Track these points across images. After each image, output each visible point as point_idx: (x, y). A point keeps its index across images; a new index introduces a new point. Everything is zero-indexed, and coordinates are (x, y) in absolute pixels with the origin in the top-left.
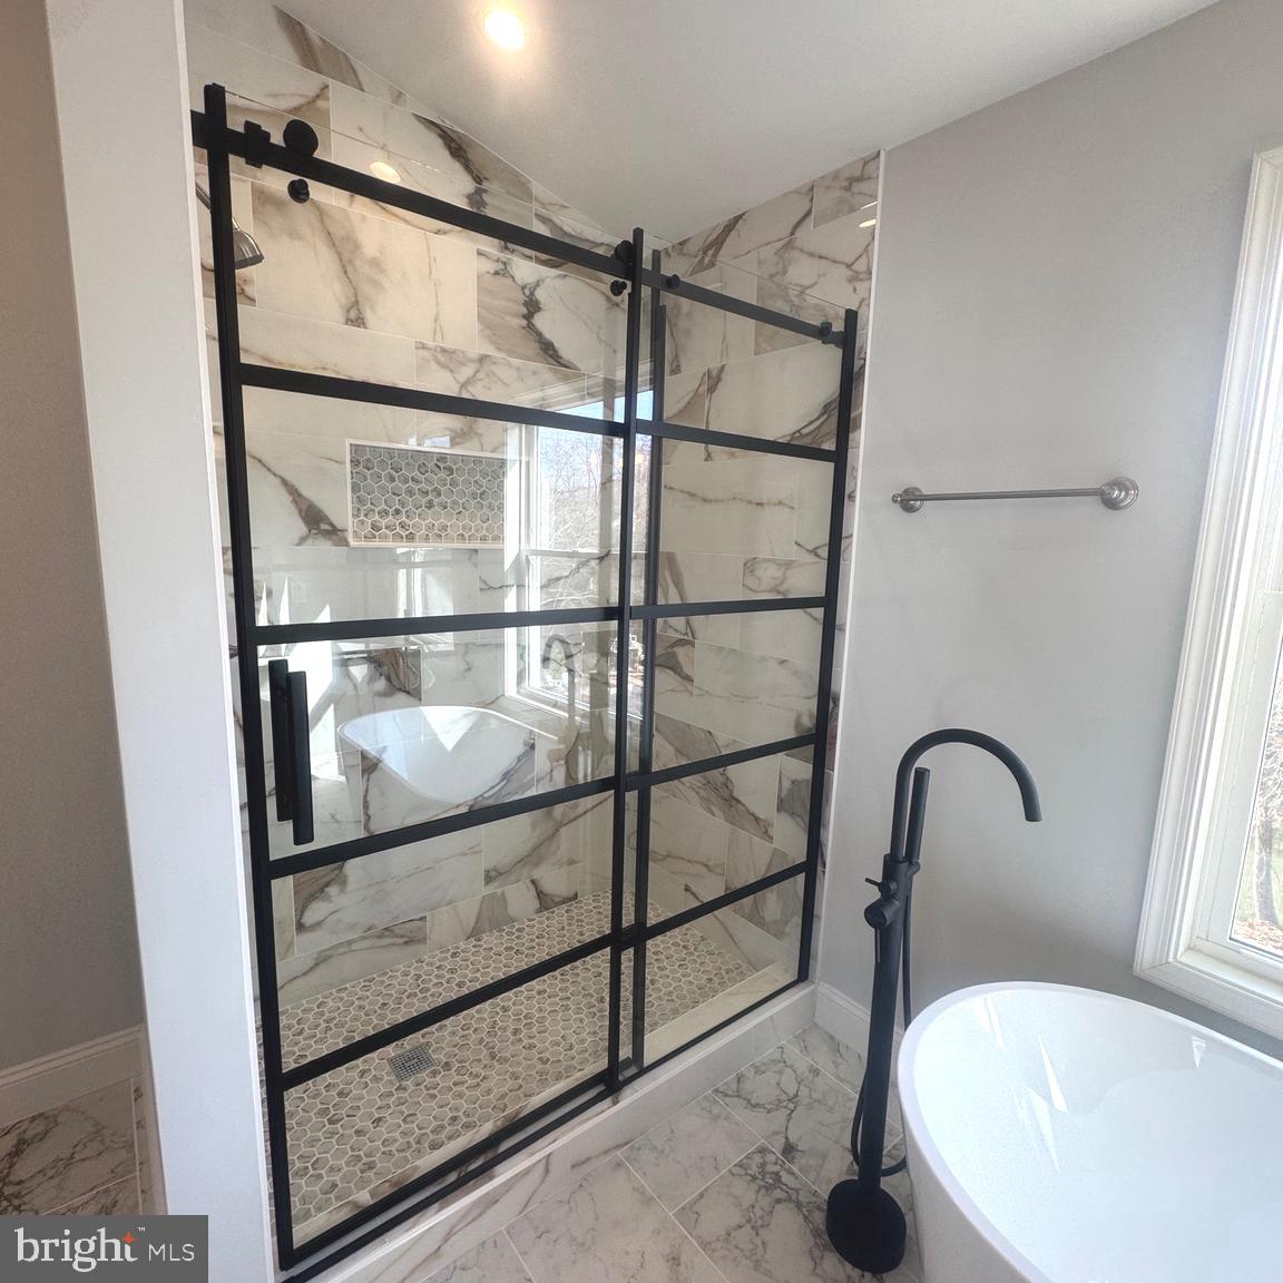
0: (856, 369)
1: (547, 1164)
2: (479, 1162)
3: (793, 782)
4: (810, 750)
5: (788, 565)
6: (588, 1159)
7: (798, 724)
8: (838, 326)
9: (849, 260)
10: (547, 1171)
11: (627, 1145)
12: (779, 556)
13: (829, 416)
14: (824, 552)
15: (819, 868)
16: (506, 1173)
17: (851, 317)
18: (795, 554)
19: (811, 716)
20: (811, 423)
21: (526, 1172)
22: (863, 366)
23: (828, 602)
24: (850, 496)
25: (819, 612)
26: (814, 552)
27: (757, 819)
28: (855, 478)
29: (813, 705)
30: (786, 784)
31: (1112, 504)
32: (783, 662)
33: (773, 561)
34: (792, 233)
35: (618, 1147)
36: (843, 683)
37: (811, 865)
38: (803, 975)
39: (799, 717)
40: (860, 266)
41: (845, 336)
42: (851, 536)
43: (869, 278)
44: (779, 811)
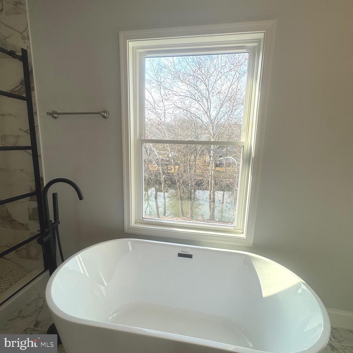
0: (30, 70)
3: (33, 209)
5: (18, 137)
9: (21, 31)
12: (14, 134)
13: (23, 86)
17: (24, 52)
18: (19, 133)
20: (17, 87)
22: (32, 70)
23: (34, 148)
25: (30, 151)
26: (27, 132)
27: (22, 224)
28: (36, 107)
30: (31, 210)
36: (44, 174)
40: (25, 34)
42: (38, 126)
43: (29, 40)
44: (30, 219)
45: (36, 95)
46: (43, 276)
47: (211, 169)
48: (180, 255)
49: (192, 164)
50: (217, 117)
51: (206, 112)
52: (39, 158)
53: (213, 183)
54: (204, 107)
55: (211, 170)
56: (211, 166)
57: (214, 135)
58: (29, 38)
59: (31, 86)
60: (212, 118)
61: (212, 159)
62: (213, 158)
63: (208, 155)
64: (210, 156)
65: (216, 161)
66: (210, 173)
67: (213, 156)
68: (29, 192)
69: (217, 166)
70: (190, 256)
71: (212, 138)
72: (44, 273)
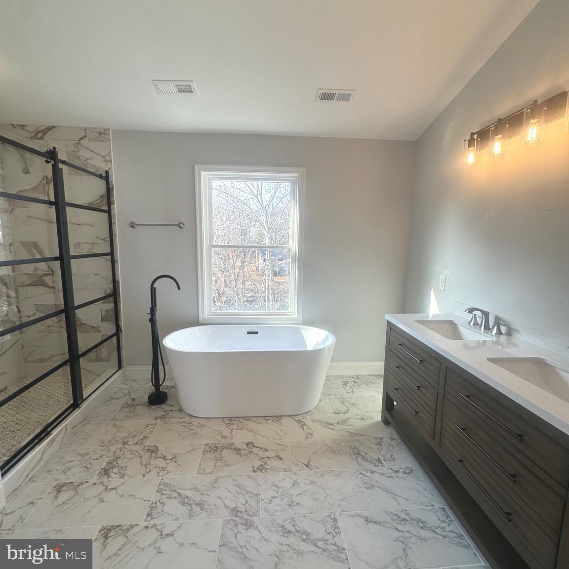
0: (110, 187)
1: (66, 428)
2: (44, 435)
3: (106, 311)
4: (112, 299)
5: (94, 244)
6: (76, 426)
7: (105, 292)
8: (104, 175)
9: (104, 155)
10: (66, 430)
11: (85, 421)
12: (90, 241)
13: (103, 199)
14: (108, 239)
15: (120, 334)
16: (55, 433)
17: (107, 172)
18: (96, 240)
19: (110, 289)
20: (96, 200)
21: (61, 430)
22: (113, 187)
23: (112, 254)
24: (114, 223)
25: (109, 257)
26: (104, 239)
27: (94, 327)
28: (115, 218)
29: (111, 286)
30: (104, 313)
31: (181, 227)
32: (96, 274)
33: (88, 243)
34: (80, 140)
35: (83, 421)
36: (120, 277)
37: (118, 333)
38: (120, 367)
39: (106, 290)
40: (108, 158)
41: (106, 177)
42: (116, 234)
43: (111, 162)
44: (102, 321)
45: (116, 208)
46: (118, 374)
47: (267, 278)
48: (249, 333)
49: (239, 273)
50: (272, 203)
51: (256, 196)
52: (115, 263)
53: (271, 299)
54: (251, 188)
55: (267, 280)
56: (267, 274)
57: (269, 228)
58: (111, 161)
59: (111, 200)
60: (265, 203)
61: (267, 263)
62: (269, 262)
63: (261, 258)
64: (265, 260)
65: (273, 267)
66: (267, 284)
67: (268, 259)
68: (103, 295)
69: (275, 274)
70: (257, 333)
71: (266, 234)
72: (119, 371)
